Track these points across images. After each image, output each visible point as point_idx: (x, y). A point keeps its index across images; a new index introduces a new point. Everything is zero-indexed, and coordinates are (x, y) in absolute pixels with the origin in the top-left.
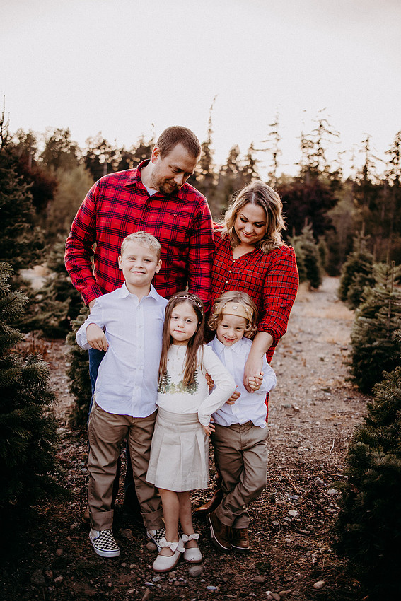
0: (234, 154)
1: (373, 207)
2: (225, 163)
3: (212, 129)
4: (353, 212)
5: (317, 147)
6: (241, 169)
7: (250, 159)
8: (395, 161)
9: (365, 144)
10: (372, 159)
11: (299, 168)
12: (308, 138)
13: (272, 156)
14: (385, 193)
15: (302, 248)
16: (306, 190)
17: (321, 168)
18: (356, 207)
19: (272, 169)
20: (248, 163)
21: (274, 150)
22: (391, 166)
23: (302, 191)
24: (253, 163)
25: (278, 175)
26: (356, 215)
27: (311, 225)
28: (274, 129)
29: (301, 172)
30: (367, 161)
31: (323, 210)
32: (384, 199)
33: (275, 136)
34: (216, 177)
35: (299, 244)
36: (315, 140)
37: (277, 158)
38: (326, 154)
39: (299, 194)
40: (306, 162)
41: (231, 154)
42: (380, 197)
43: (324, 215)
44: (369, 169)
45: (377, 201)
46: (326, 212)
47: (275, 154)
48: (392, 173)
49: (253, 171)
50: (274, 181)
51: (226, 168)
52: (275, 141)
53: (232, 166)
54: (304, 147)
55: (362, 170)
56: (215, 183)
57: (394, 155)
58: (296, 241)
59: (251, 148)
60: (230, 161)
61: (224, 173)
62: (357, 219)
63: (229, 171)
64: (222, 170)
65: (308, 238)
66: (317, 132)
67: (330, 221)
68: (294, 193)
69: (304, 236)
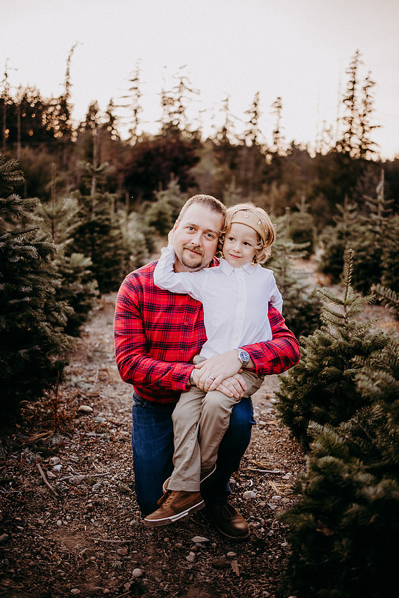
0: (93, 110)
1: (233, 166)
2: (84, 119)
3: (70, 81)
4: (214, 171)
5: (177, 104)
6: (100, 127)
7: (110, 115)
8: (254, 121)
9: (224, 103)
10: (231, 119)
11: (160, 126)
12: (168, 95)
13: (133, 113)
14: (244, 152)
15: (170, 203)
16: (169, 147)
17: (181, 127)
18: (217, 166)
19: (132, 126)
20: (108, 120)
21: (135, 107)
22: (250, 127)
23: (164, 147)
24: (112, 119)
25: (139, 133)
26: (217, 174)
27: (177, 179)
28: (134, 84)
29: (163, 129)
30: (227, 121)
31: (186, 167)
32: (243, 159)
33: (134, 92)
34: (75, 134)
35: (166, 199)
36: (176, 97)
37: (138, 115)
38: (186, 112)
39: (162, 150)
40: (167, 120)
41: (90, 110)
42: (241, 156)
43: (188, 172)
44: (229, 128)
45: (237, 160)
46: (188, 169)
47: (136, 111)
48: (251, 132)
49: (113, 129)
50: (135, 138)
51: (84, 125)
52: (136, 97)
53: (91, 123)
54: (165, 105)
55: (221, 130)
56: (74, 140)
57: (253, 115)
58: (163, 196)
59: (111, 105)
60: (89, 117)
61: (82, 130)
62: (217, 178)
63: (88, 128)
64: (80, 127)
65: (174, 194)
66: (178, 89)
67: (193, 179)
68: (157, 149)
69: (171, 191)
